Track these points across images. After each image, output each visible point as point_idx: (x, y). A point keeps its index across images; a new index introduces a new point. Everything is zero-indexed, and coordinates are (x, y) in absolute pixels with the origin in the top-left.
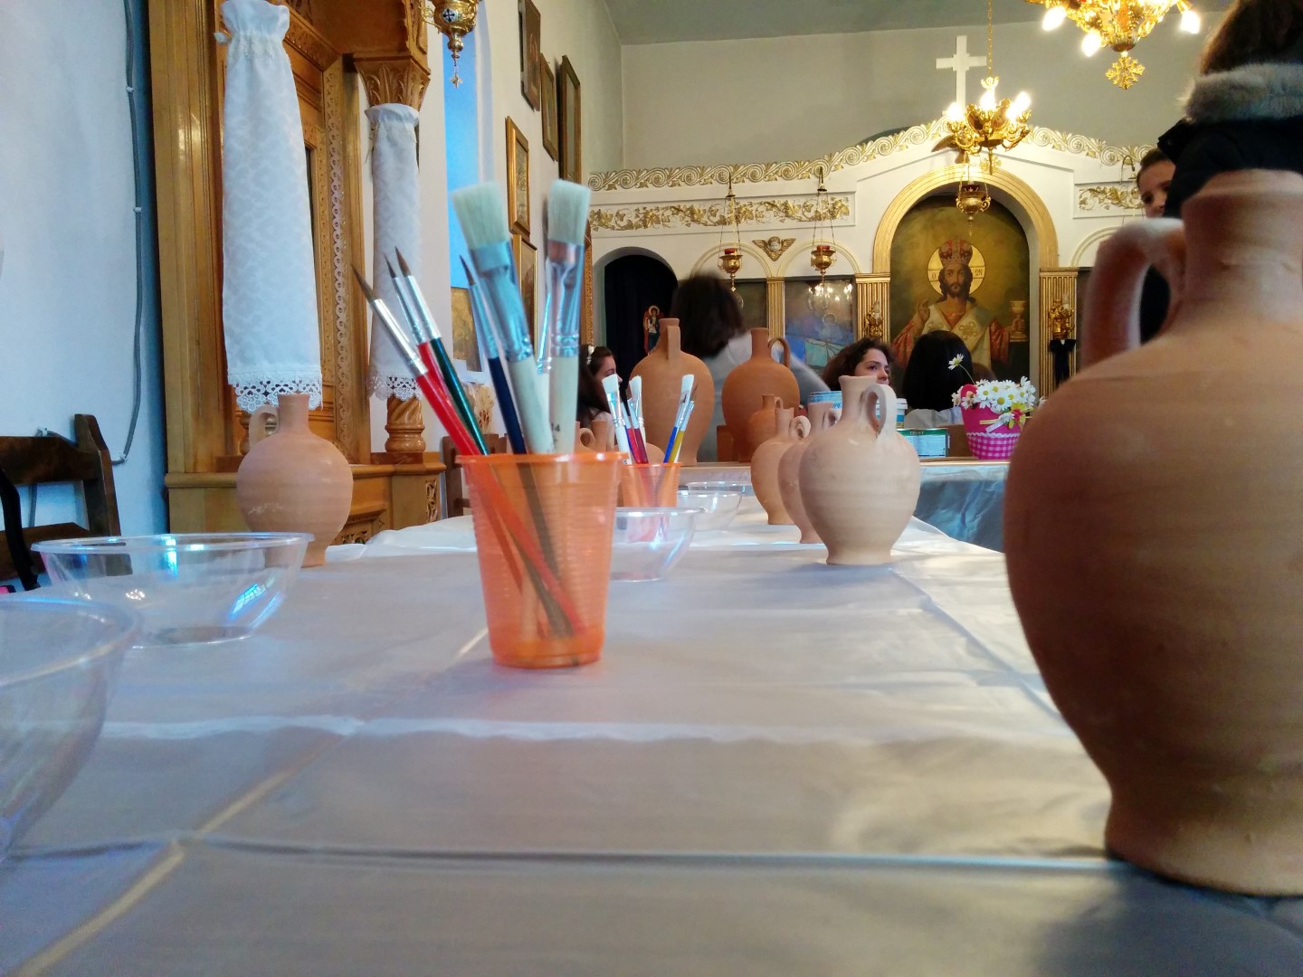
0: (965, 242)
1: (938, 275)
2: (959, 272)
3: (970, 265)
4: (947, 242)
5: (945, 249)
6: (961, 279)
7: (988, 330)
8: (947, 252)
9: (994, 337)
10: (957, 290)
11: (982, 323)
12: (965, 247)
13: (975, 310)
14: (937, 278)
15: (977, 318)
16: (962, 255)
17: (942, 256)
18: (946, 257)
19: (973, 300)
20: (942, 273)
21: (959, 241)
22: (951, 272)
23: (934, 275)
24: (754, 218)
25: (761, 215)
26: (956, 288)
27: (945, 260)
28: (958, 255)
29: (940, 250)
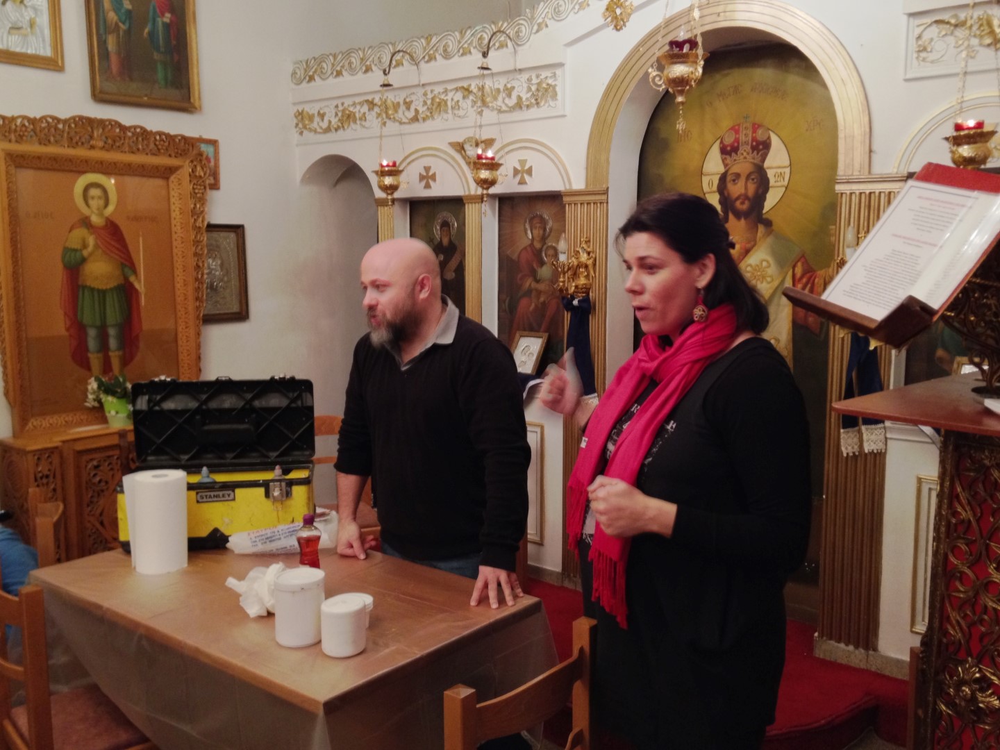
0: (760, 126)
1: (716, 182)
2: (748, 177)
3: (766, 164)
4: (732, 128)
5: (729, 140)
6: (752, 189)
7: (790, 273)
8: (732, 146)
9: (800, 285)
10: (745, 207)
11: (781, 263)
12: (760, 135)
13: (770, 240)
14: (715, 188)
15: (774, 254)
16: (754, 148)
17: (724, 151)
18: (729, 153)
19: (768, 224)
20: (723, 178)
21: (749, 125)
22: (738, 176)
23: (710, 183)
24: (450, 111)
25: (457, 106)
26: (743, 203)
27: (728, 157)
28: (748, 148)
29: (721, 142)
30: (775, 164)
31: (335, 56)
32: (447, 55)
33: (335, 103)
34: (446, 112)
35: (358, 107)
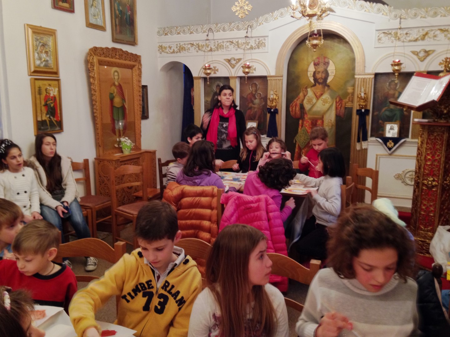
0: (326, 58)
1: (312, 74)
2: (323, 73)
3: (328, 69)
4: (317, 58)
5: (316, 61)
6: (324, 75)
7: (335, 101)
8: (317, 63)
9: (338, 104)
11: (332, 98)
12: (326, 60)
13: (329, 91)
14: (312, 75)
15: (330, 95)
16: (325, 64)
17: (315, 64)
19: (328, 86)
20: (314, 73)
21: (323, 57)
22: (319, 72)
24: (225, 49)
25: (228, 47)
26: (321, 80)
27: (316, 66)
28: (323, 64)
29: (314, 62)
30: (331, 69)
31: (177, 27)
32: (224, 30)
33: (176, 43)
34: (223, 49)
35: (186, 45)
